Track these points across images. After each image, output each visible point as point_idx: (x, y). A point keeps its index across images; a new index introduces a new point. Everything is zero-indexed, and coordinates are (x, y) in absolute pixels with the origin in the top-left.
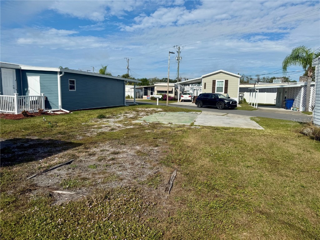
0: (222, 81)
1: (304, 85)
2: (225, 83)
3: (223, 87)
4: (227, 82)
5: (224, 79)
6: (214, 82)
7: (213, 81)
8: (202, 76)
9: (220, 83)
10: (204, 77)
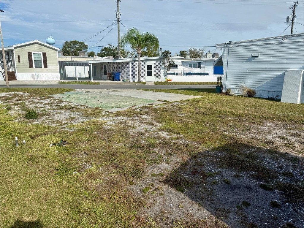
0: (39, 54)
1: (132, 60)
2: (43, 56)
3: (41, 61)
4: (44, 55)
5: (41, 52)
6: (30, 54)
7: (28, 52)
8: (14, 46)
9: (37, 56)
10: (15, 48)
